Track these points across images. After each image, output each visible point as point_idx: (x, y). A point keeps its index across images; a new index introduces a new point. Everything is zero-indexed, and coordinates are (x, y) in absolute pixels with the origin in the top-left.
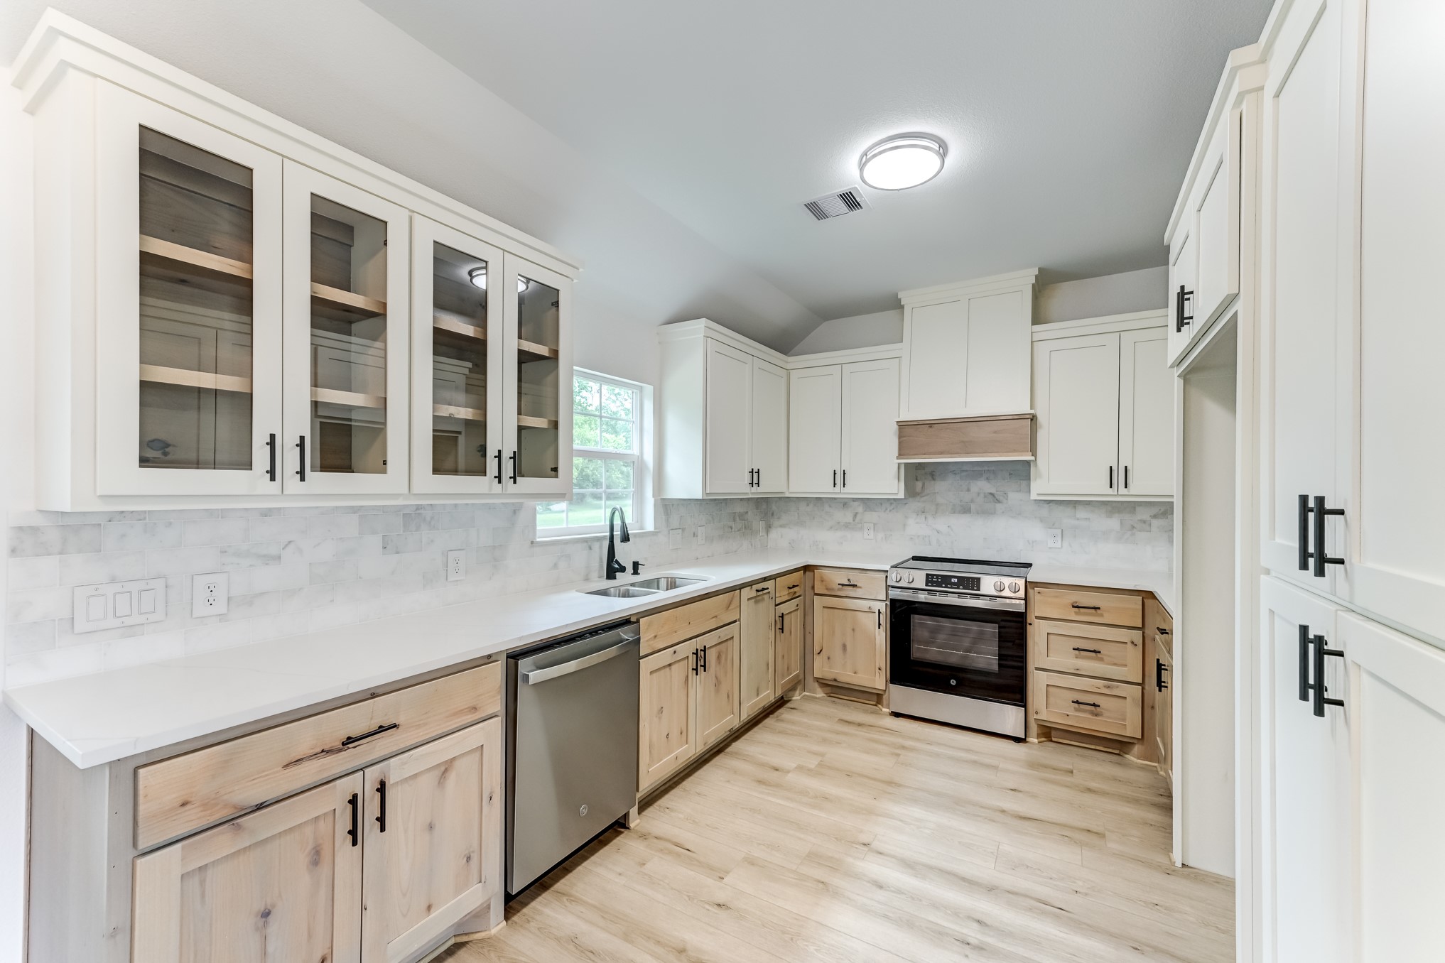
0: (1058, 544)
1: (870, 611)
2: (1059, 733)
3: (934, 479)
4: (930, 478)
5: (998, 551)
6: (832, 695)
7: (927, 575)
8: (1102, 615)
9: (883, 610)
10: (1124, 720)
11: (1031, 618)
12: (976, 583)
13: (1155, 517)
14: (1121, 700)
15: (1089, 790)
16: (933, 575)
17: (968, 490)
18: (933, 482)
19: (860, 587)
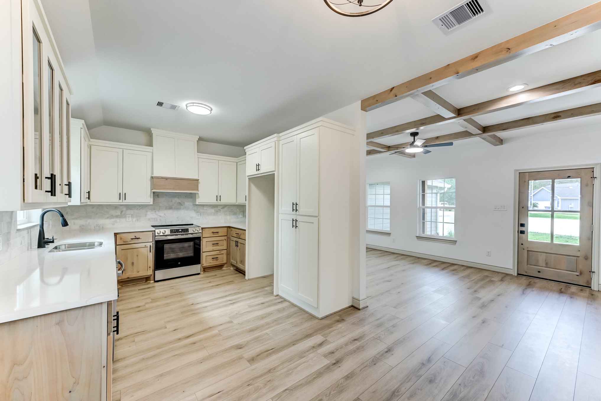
0: (199, 218)
1: (146, 247)
2: (207, 269)
3: (158, 197)
4: (157, 197)
5: (182, 221)
6: (123, 285)
7: (171, 230)
8: (219, 234)
9: (152, 245)
10: (223, 259)
11: (202, 238)
12: (187, 230)
13: (222, 208)
14: (222, 255)
15: (223, 276)
16: (173, 230)
17: (172, 201)
18: (158, 199)
19: (141, 239)
